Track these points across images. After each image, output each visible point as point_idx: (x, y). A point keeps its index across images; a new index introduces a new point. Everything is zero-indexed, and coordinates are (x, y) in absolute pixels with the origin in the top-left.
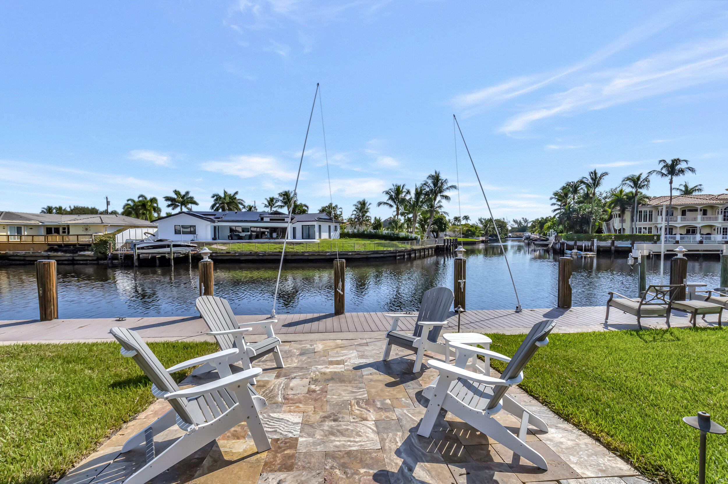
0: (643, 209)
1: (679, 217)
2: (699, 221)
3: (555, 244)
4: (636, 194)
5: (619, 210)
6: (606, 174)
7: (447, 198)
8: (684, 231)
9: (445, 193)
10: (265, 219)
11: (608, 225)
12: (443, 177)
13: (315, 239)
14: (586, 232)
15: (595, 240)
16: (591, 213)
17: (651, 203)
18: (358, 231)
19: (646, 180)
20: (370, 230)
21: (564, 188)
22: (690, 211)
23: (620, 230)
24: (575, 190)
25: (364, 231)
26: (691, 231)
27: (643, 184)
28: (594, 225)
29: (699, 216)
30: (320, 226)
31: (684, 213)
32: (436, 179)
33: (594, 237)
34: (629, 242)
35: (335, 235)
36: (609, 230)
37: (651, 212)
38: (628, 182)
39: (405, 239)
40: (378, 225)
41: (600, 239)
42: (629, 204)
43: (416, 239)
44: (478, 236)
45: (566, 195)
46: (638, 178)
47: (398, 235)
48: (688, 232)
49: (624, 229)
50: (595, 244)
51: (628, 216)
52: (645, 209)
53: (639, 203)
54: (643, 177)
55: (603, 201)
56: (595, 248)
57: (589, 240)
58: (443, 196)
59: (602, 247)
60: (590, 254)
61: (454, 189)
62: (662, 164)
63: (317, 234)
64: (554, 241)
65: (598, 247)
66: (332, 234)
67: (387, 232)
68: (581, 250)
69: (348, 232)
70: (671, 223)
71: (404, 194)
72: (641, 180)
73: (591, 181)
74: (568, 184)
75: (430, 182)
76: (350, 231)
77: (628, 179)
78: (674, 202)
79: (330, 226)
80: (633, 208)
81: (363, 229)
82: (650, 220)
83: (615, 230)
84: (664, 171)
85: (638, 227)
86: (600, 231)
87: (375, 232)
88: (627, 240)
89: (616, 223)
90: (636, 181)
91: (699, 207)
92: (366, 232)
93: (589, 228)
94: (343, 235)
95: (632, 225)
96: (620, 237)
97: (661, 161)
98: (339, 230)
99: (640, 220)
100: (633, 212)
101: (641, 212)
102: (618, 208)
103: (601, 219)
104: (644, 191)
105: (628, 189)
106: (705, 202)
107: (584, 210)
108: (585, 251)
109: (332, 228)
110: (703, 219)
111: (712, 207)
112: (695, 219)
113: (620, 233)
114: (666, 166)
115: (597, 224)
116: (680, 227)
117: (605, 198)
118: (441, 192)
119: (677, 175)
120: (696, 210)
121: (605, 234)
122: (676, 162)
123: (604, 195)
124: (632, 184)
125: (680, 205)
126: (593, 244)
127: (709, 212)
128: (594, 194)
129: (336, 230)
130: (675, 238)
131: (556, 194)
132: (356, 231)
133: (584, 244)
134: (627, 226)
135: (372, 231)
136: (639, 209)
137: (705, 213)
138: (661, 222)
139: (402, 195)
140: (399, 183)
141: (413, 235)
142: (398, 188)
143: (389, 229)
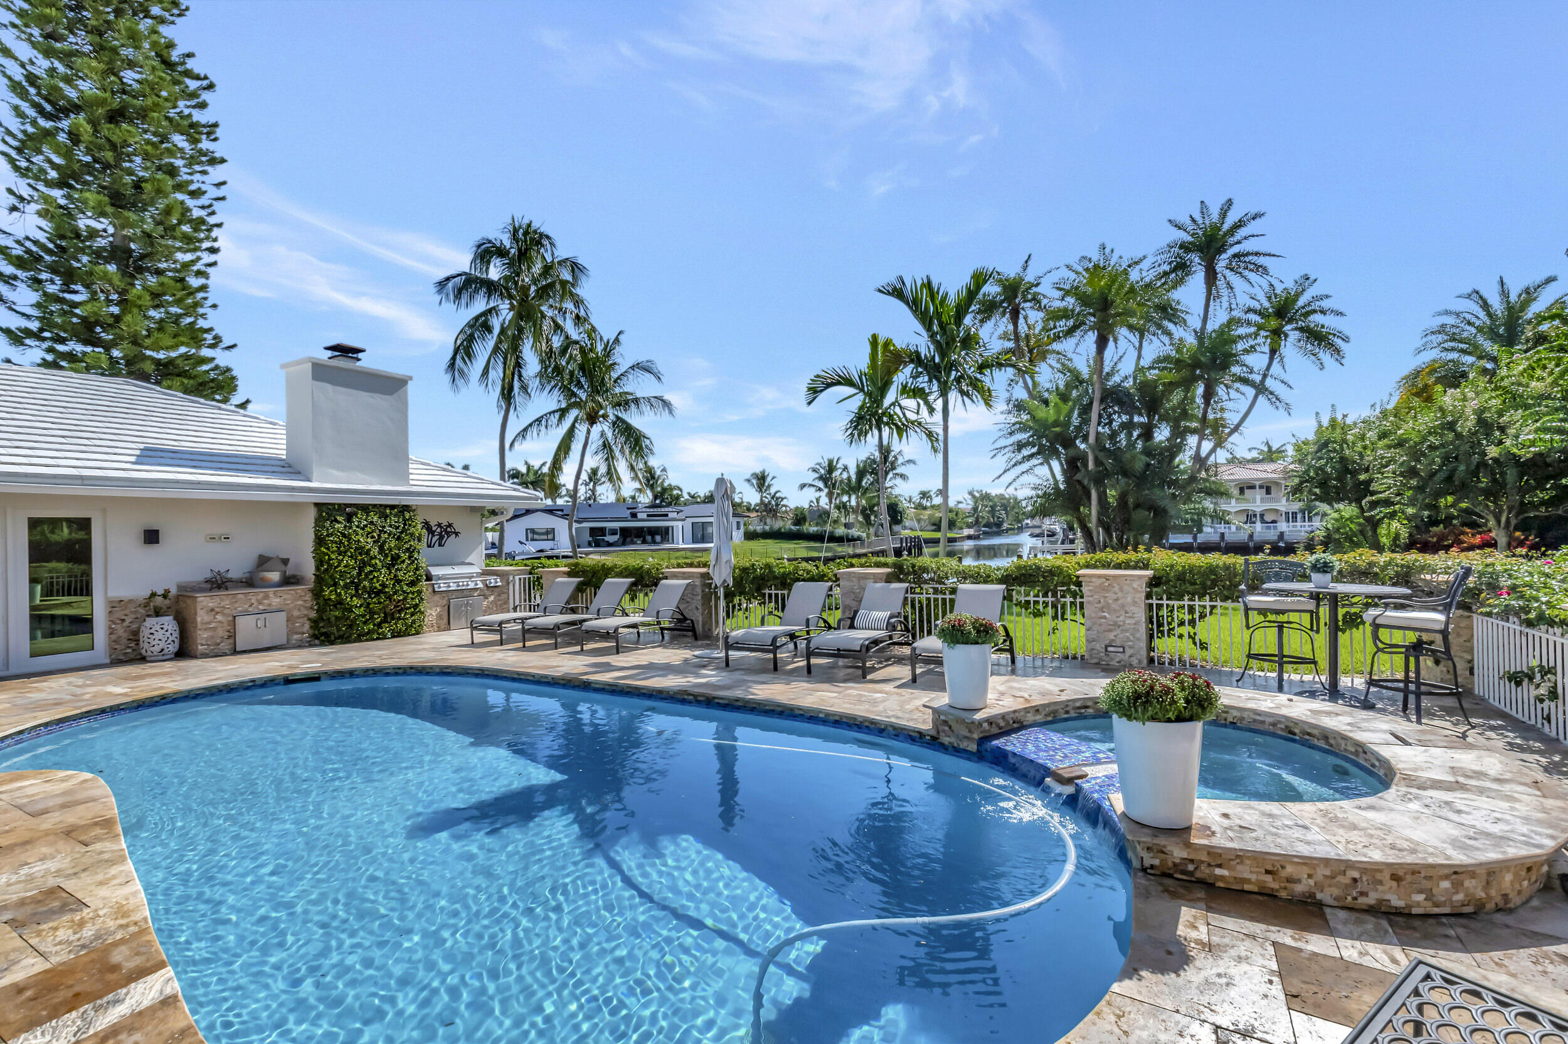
1: (1235, 498)
2: (1260, 505)
7: (903, 476)
9: (899, 470)
10: (640, 516)
13: (712, 542)
18: (772, 527)
20: (789, 526)
25: (780, 528)
26: (1250, 517)
29: (1259, 495)
31: (1241, 492)
35: (738, 537)
39: (842, 540)
40: (800, 518)
43: (859, 539)
44: (963, 528)
47: (832, 533)
48: (1245, 519)
58: (896, 474)
66: (735, 534)
67: (815, 529)
69: (756, 531)
71: (840, 471)
76: (759, 529)
81: (778, 525)
87: (797, 530)
91: (1257, 483)
92: (782, 530)
94: (750, 536)
98: (742, 527)
106: (1265, 476)
109: (734, 526)
110: (1262, 500)
111: (1275, 483)
112: (1255, 500)
118: (893, 468)
120: (1253, 487)
127: (1273, 490)
129: (738, 528)
132: (767, 528)
135: (792, 527)
137: (1268, 491)
139: (836, 474)
140: (831, 457)
141: (855, 532)
142: (830, 462)
143: (817, 524)
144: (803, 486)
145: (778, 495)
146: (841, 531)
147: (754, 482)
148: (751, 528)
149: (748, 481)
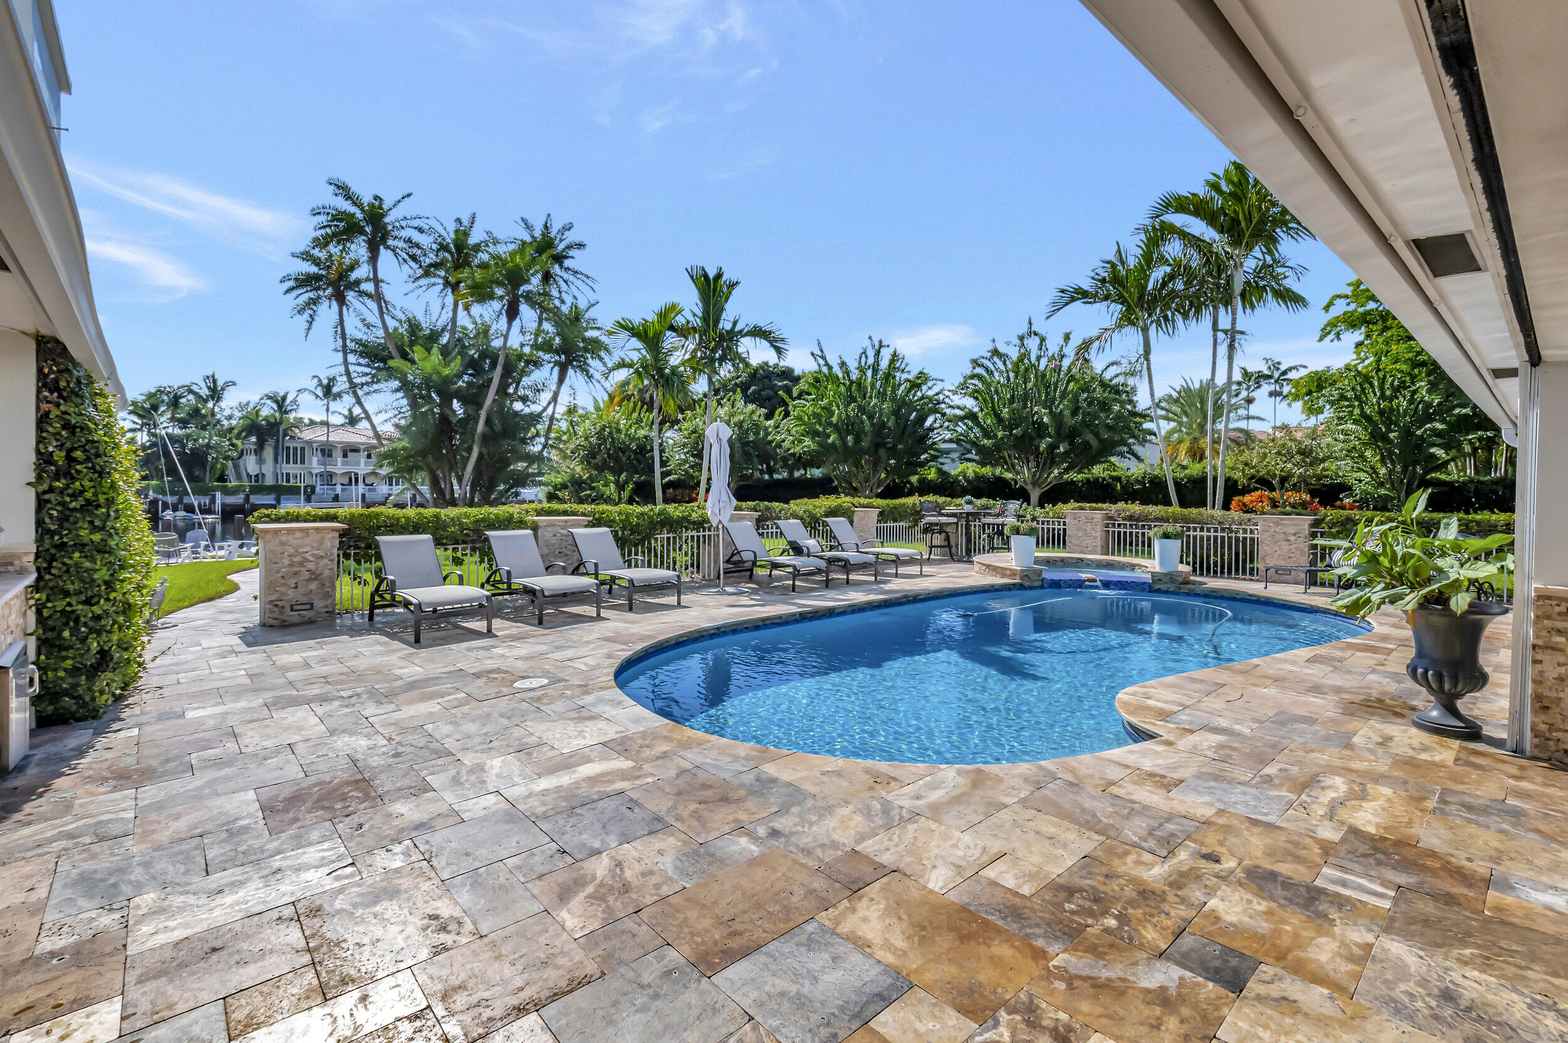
0: (292, 445)
1: (340, 460)
2: (362, 466)
4: (281, 422)
5: (255, 443)
6: (234, 384)
8: (346, 481)
11: (236, 467)
14: (200, 479)
15: (218, 495)
16: (208, 446)
17: (302, 435)
19: (294, 401)
21: (151, 396)
22: (352, 451)
23: (257, 476)
24: (175, 403)
26: (353, 480)
27: (289, 408)
28: (213, 467)
29: (363, 459)
31: (345, 456)
33: (214, 489)
34: (273, 496)
36: (239, 477)
37: (303, 449)
38: (269, 402)
41: (226, 492)
42: (272, 436)
45: (155, 408)
46: (284, 398)
48: (350, 480)
49: (263, 475)
50: (218, 502)
51: (268, 452)
52: (295, 445)
53: (285, 435)
54: (290, 398)
55: (225, 423)
56: (218, 507)
57: (204, 494)
59: (228, 505)
60: (210, 518)
65: (223, 505)
68: (193, 511)
70: (330, 468)
72: (288, 401)
73: (207, 392)
74: (161, 391)
78: (333, 437)
80: (277, 442)
82: (303, 462)
83: (249, 476)
84: (320, 392)
85: (285, 472)
86: (222, 478)
88: (268, 494)
89: (251, 465)
90: (279, 401)
91: (362, 447)
93: (205, 473)
95: (275, 468)
96: (259, 489)
97: (314, 377)
99: (288, 462)
100: (276, 448)
101: (288, 448)
102: (253, 439)
103: (227, 458)
104: (291, 417)
105: (267, 412)
106: (368, 440)
107: (195, 440)
108: (202, 511)
110: (366, 464)
112: (358, 463)
113: (257, 481)
115: (219, 466)
116: (342, 474)
117: (230, 418)
119: (335, 399)
120: (358, 451)
121: (233, 483)
122: (333, 380)
123: (227, 413)
124: (275, 406)
125: (340, 443)
126: (213, 501)
127: (373, 455)
128: (213, 414)
130: (334, 490)
134: (268, 469)
136: (287, 444)
137: (368, 455)
138: (315, 464)
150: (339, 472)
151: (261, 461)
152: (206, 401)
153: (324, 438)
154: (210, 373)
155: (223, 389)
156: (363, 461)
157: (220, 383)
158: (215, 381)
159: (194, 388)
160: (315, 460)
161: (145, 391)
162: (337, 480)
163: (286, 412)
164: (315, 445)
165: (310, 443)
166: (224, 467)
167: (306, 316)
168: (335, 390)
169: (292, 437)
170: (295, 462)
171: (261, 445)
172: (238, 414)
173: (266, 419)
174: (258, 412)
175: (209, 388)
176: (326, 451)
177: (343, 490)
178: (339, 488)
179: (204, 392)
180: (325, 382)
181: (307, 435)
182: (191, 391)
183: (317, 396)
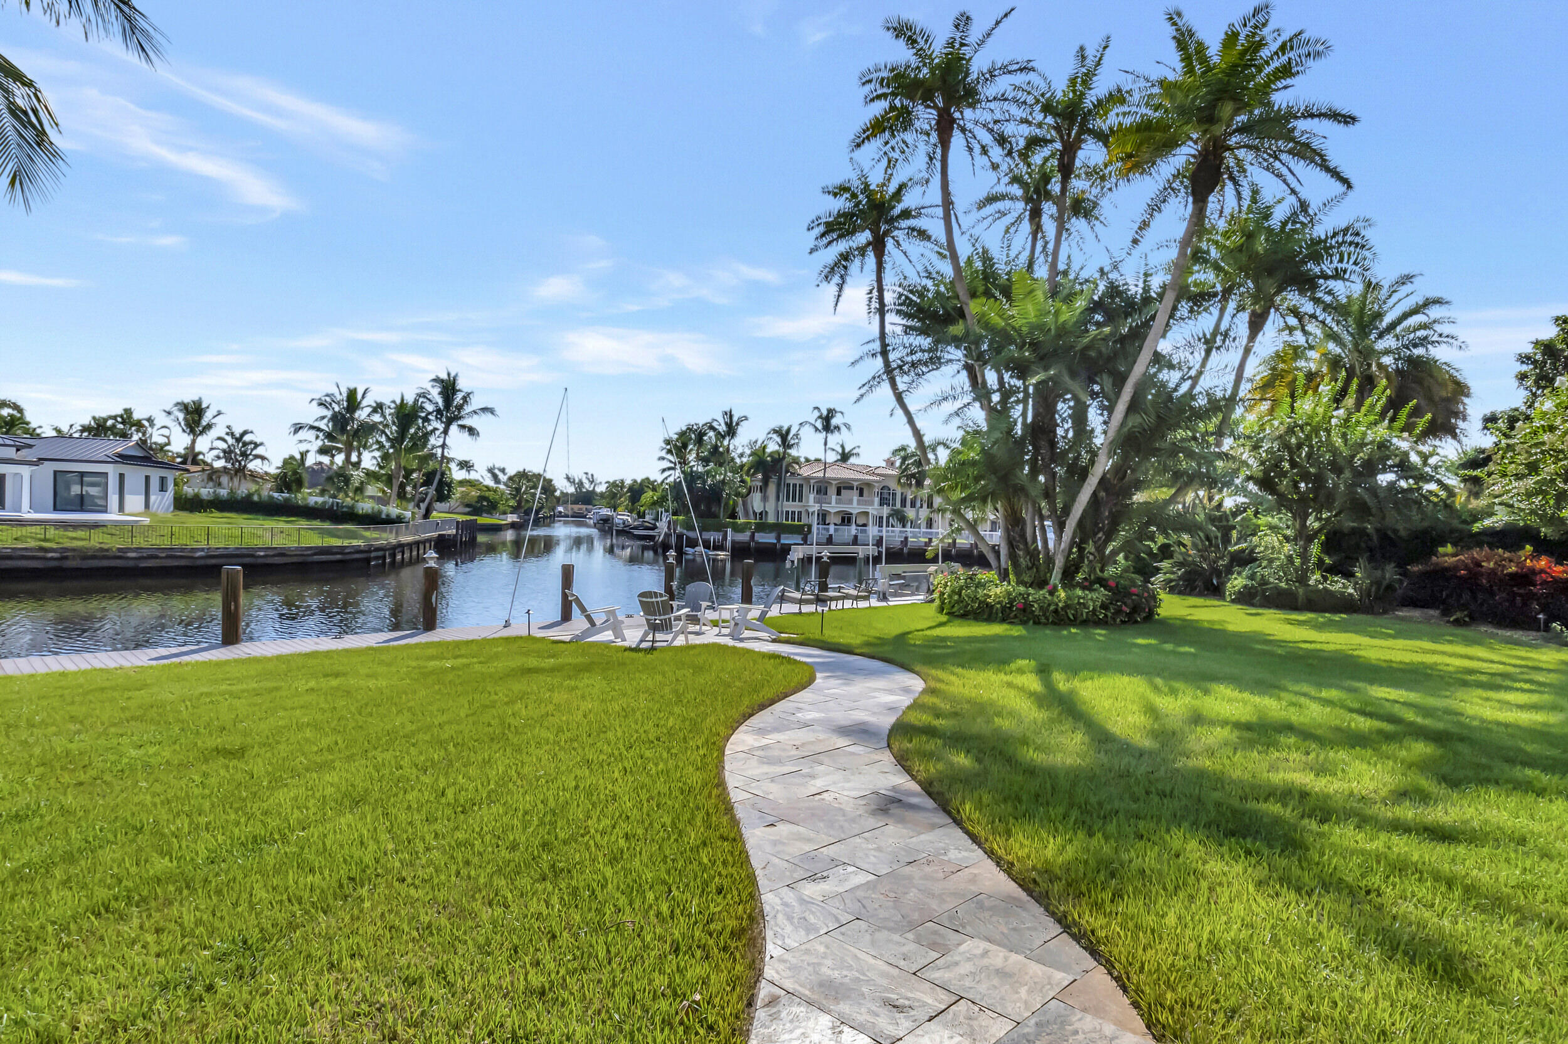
0: (791, 482)
1: (834, 497)
2: (854, 507)
3: (667, 535)
4: (784, 458)
5: (761, 480)
6: (746, 418)
7: (472, 431)
8: (839, 521)
9: (470, 422)
11: (745, 504)
12: (463, 384)
13: (106, 511)
14: (715, 516)
15: (729, 530)
16: (723, 482)
17: (801, 471)
18: (232, 492)
19: (797, 435)
20: (267, 491)
21: (682, 434)
22: (846, 488)
23: (761, 514)
24: (700, 440)
25: (250, 495)
26: (846, 519)
27: (792, 443)
28: (727, 504)
29: (855, 497)
30: (122, 476)
31: (839, 493)
32: (448, 388)
33: (726, 526)
34: (773, 535)
35: (162, 501)
36: (747, 514)
37: (801, 486)
38: (775, 436)
39: (373, 520)
40: (291, 479)
41: (737, 529)
42: (775, 472)
43: (399, 520)
44: (505, 513)
45: (685, 446)
46: (788, 431)
47: (352, 507)
48: (843, 519)
49: (767, 513)
50: (729, 538)
51: (772, 489)
52: (795, 482)
53: (787, 471)
54: (793, 432)
55: (738, 461)
56: (729, 544)
57: (719, 530)
58: (463, 427)
59: (738, 543)
60: (722, 555)
61: (490, 415)
62: (817, 414)
63: (113, 499)
64: (666, 529)
65: (733, 542)
66: (153, 498)
67: (320, 500)
68: (709, 547)
69: (197, 496)
70: (825, 507)
71: (367, 410)
72: (791, 434)
73: (725, 429)
74: (690, 429)
75: (435, 393)
76: (206, 492)
77: (775, 431)
78: (829, 474)
79: (147, 478)
80: (780, 479)
81: (244, 488)
82: (800, 500)
83: (755, 513)
84: (819, 425)
85: (784, 511)
86: (733, 516)
87: (286, 500)
88: (771, 532)
89: (756, 502)
90: (784, 435)
91: (855, 484)
92: (256, 498)
93: (720, 509)
94: (186, 504)
95: (777, 506)
96: (762, 527)
97: (814, 408)
98: (171, 487)
99: (788, 499)
100: (779, 485)
101: (788, 485)
102: (760, 476)
103: (738, 494)
104: (793, 452)
105: (773, 447)
106: (861, 476)
107: (714, 477)
108: (716, 548)
109: (155, 484)
110: (858, 503)
111: (869, 484)
112: (850, 502)
113: (761, 519)
114: (820, 417)
115: (731, 502)
116: (835, 513)
117: (741, 455)
118: (460, 417)
119: (832, 432)
120: (851, 488)
121: (742, 520)
122: (831, 413)
123: (739, 451)
124: (779, 440)
125: (835, 479)
126: (725, 538)
127: (865, 492)
128: (728, 449)
129: (163, 488)
130: (828, 530)
131: (668, 442)
132: (223, 493)
133: (713, 536)
134: (771, 507)
135: (276, 495)
136: (788, 481)
137: (861, 493)
138: (811, 503)
139: (362, 415)
140: (352, 387)
141: (393, 510)
142: (352, 394)
143: (323, 492)
144: (298, 428)
145: (247, 438)
146: (366, 506)
147: (181, 416)
148: (188, 490)
149: (169, 413)
150: (833, 511)
151: (765, 499)
152: (724, 437)
153: (821, 474)
154: (728, 410)
155: (737, 424)
156: (855, 499)
157: (735, 419)
158: (731, 416)
159: (715, 424)
160: (812, 497)
161: (678, 430)
162: (832, 519)
163: (790, 447)
164: (812, 481)
165: (807, 479)
166: (735, 504)
167: (836, 279)
168: (834, 422)
169: (793, 474)
170: (794, 500)
171: (766, 481)
172: (748, 452)
173: (771, 455)
174: (764, 448)
175: (726, 423)
176: (822, 488)
177: (836, 530)
178: (832, 528)
179: (722, 428)
180: (825, 413)
181: (805, 472)
182: (712, 428)
183: (817, 429)
